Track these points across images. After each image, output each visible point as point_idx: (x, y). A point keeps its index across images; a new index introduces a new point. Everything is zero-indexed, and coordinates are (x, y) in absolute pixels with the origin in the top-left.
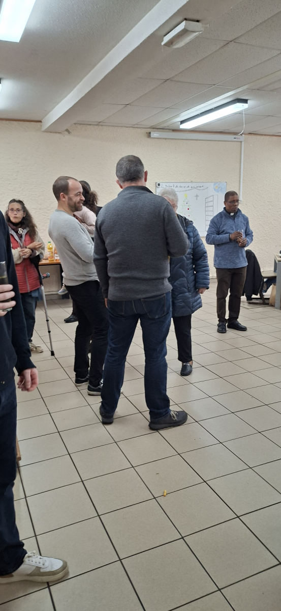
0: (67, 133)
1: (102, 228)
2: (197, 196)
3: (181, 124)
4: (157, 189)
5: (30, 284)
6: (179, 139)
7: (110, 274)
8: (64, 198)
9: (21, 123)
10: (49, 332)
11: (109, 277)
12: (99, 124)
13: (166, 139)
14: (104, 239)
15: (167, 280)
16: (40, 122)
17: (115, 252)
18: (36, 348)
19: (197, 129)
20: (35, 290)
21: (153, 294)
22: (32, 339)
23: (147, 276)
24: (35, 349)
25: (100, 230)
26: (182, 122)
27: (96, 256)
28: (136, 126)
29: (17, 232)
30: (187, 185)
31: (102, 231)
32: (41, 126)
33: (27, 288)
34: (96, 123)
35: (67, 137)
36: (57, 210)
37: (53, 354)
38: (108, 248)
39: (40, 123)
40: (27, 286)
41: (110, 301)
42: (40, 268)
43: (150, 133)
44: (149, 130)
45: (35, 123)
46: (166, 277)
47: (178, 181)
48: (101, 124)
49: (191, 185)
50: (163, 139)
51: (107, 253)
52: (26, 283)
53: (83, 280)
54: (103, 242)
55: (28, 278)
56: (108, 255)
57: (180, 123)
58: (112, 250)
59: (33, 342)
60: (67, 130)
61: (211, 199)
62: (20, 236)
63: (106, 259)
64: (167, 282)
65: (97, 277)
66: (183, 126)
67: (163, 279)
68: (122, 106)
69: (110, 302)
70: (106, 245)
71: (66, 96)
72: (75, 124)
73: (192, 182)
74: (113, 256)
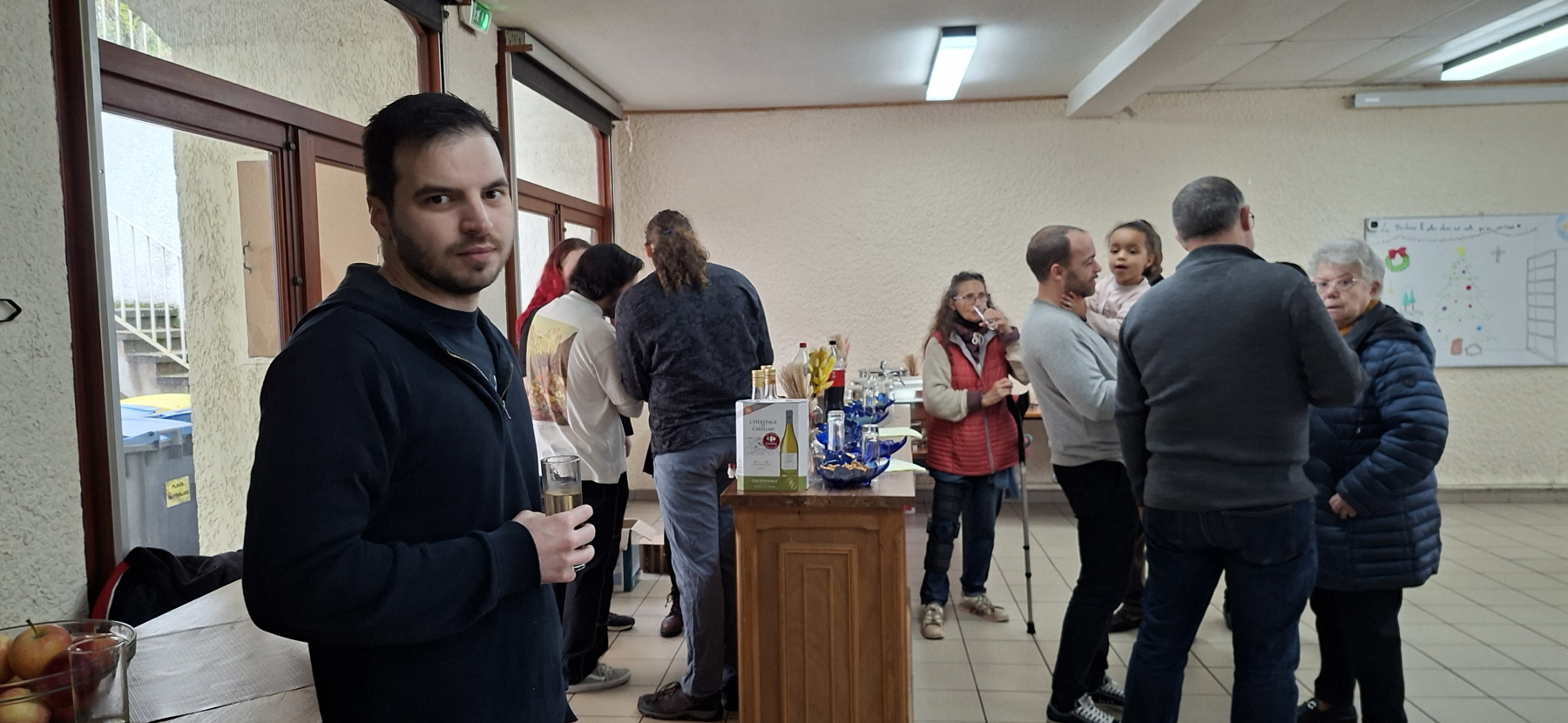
0: (1126, 115)
1: (1133, 343)
2: (1498, 252)
3: (1445, 69)
4: (1368, 234)
5: (995, 456)
6: (1441, 106)
7: (1149, 446)
8: (1060, 273)
9: (1021, 104)
10: (1028, 575)
11: (1149, 454)
12: (1209, 88)
13: (1401, 108)
14: (1139, 367)
15: (1300, 470)
16: (1066, 97)
17: (1161, 395)
18: (993, 610)
19: (1504, 77)
20: (1004, 471)
21: (1257, 502)
22: (985, 585)
23: (1243, 455)
24: (989, 612)
25: (1129, 346)
26: (1447, 65)
27: (1121, 407)
28: (1311, 84)
29: (968, 341)
30: (1465, 222)
31: (1132, 349)
32: (1065, 106)
33: (989, 463)
34: (1204, 88)
35: (1126, 124)
36: (1038, 301)
37: (1031, 629)
38: (1149, 388)
39: (1063, 100)
40: (988, 459)
41: (1149, 508)
42: (1025, 424)
43: (1353, 97)
44: (1349, 91)
45: (1053, 101)
46: (1297, 462)
47: (1438, 214)
48: (1214, 87)
49: (1477, 223)
50: (1395, 108)
51: (1147, 398)
52: (987, 454)
53: (1087, 458)
54: (1137, 374)
55: (992, 442)
56: (1147, 402)
57: (1442, 67)
58: (1157, 391)
59: (988, 594)
60: (1128, 111)
61: (1549, 259)
62: (974, 349)
63: (1145, 412)
64: (1297, 476)
65: (1120, 454)
66: (1449, 75)
67: (1287, 464)
68: (1268, 46)
69: (1151, 511)
70: (1141, 380)
71: (1122, 41)
72: (1149, 94)
73: (1481, 215)
74: (1158, 403)
